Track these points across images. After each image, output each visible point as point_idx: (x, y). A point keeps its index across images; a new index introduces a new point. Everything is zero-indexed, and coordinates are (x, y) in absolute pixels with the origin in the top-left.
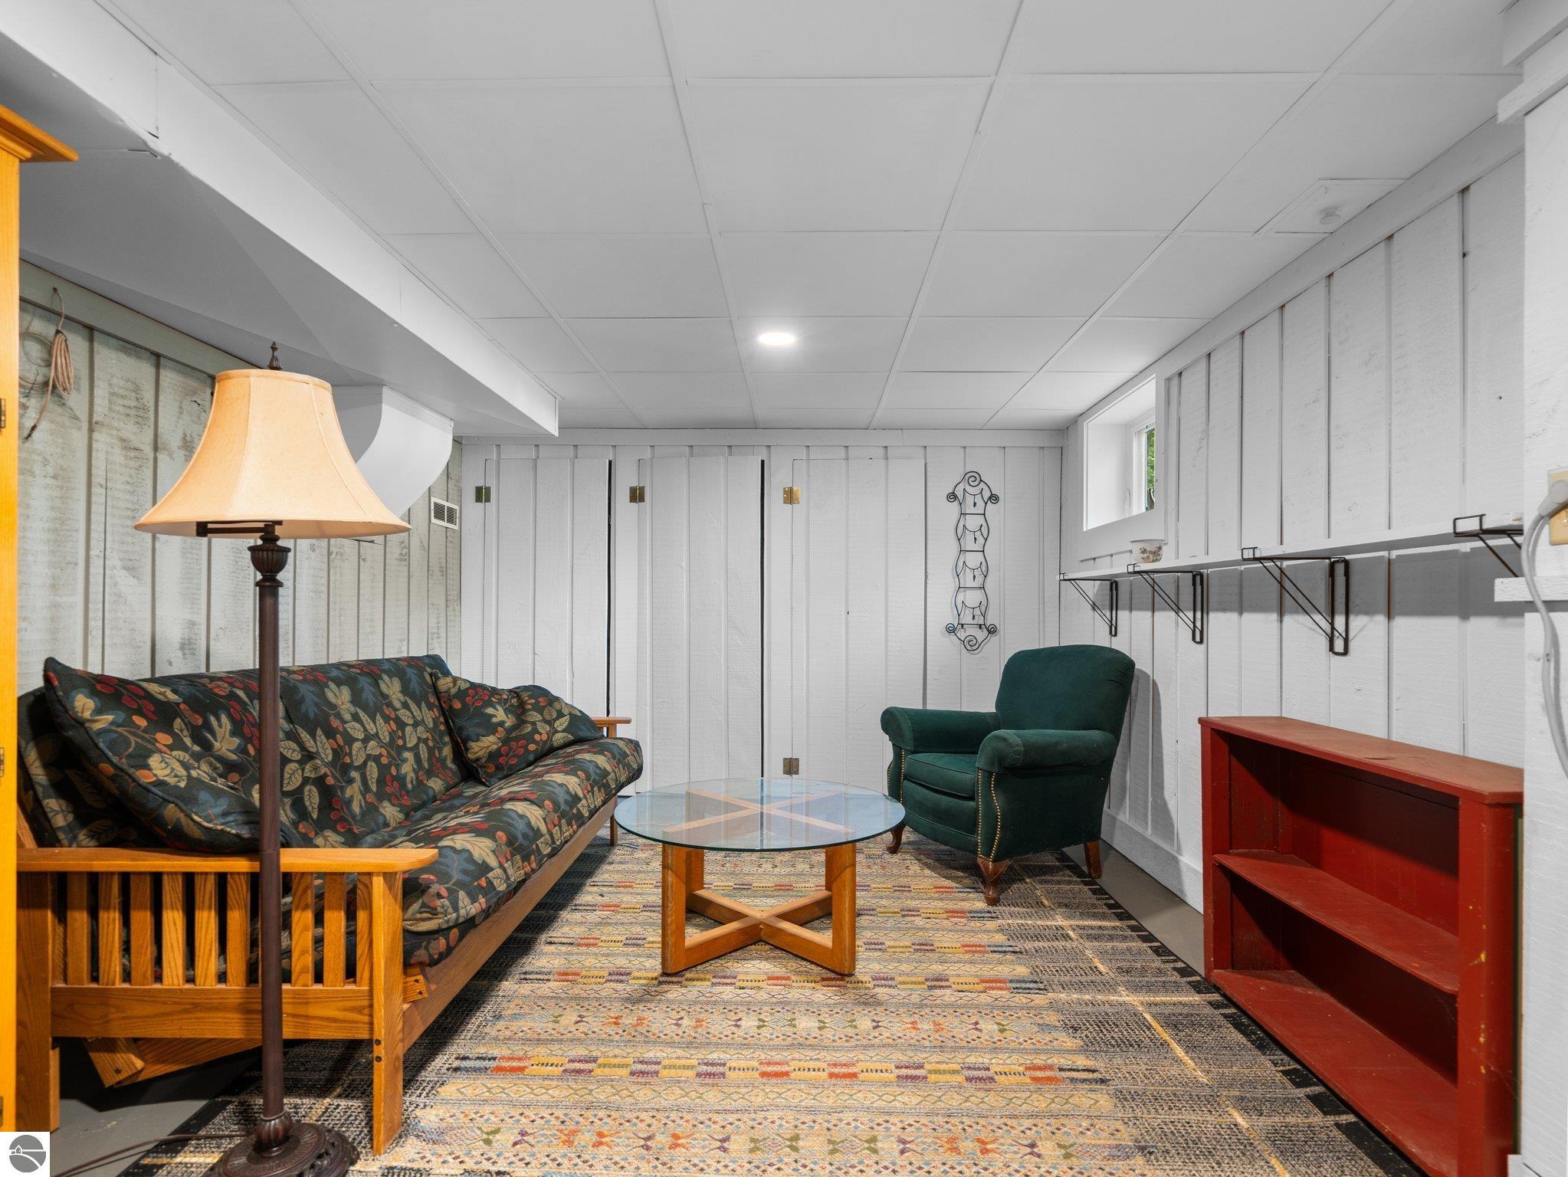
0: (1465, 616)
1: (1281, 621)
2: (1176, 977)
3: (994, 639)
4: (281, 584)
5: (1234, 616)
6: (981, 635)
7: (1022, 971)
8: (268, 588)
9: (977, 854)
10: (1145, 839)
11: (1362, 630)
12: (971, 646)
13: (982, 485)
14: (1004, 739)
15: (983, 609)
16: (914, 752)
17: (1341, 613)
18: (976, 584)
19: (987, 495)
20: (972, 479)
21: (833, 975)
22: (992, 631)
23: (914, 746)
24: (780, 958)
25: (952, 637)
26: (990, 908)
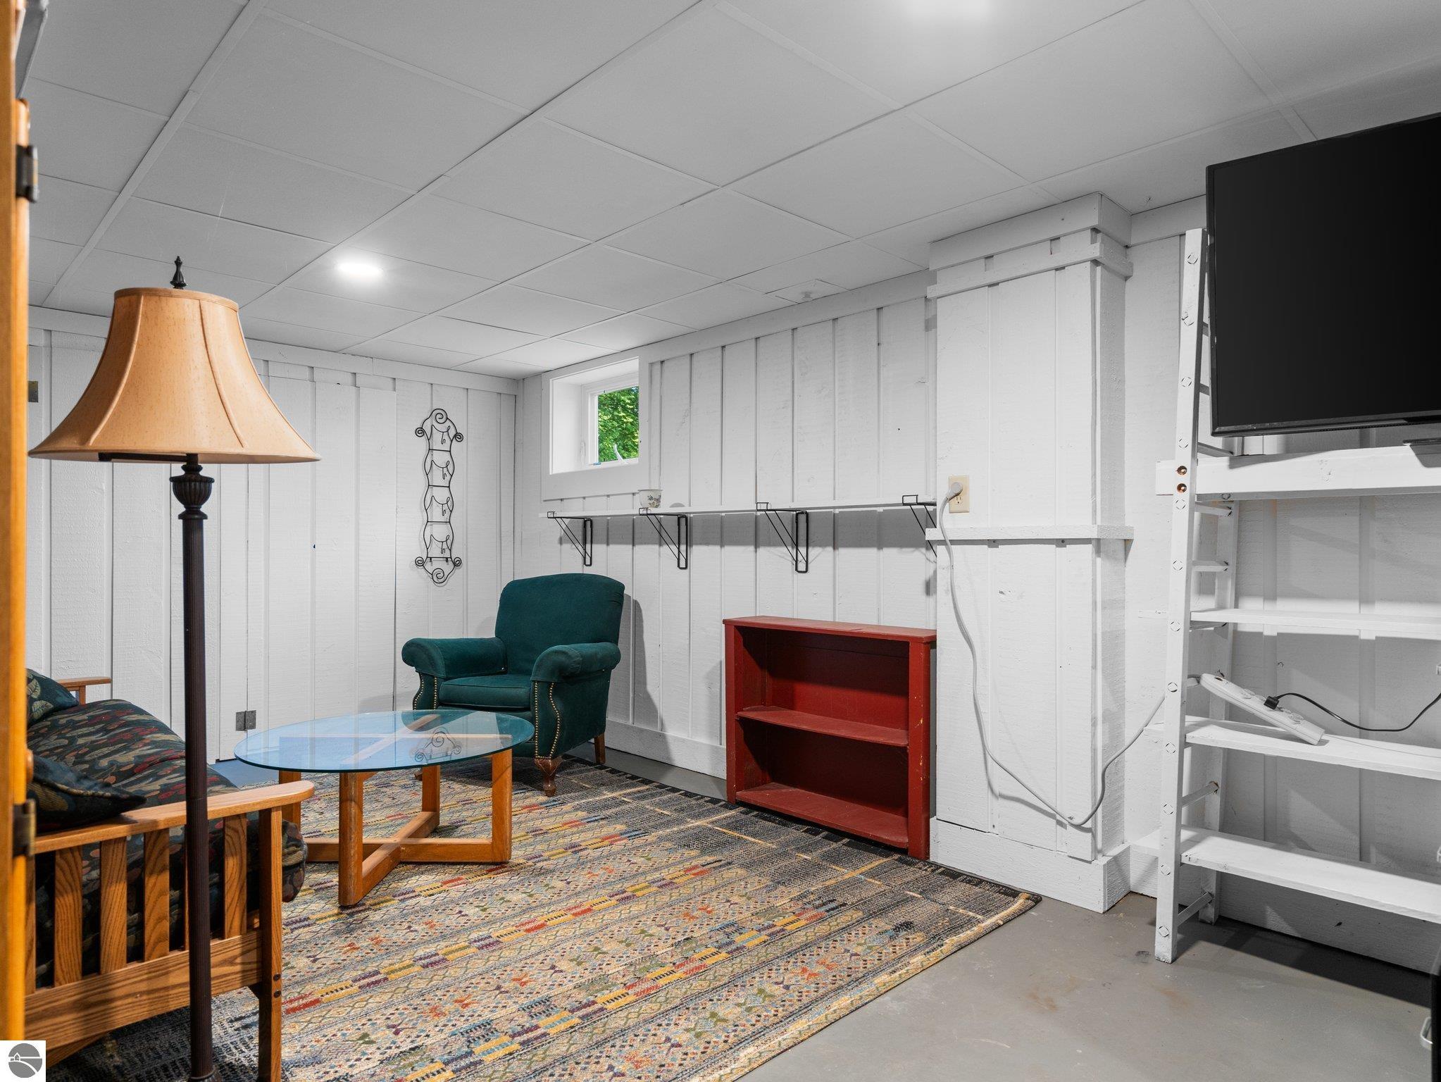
0: (880, 547)
1: (756, 552)
2: (711, 806)
3: (458, 571)
4: (205, 517)
5: (717, 548)
6: (447, 567)
7: (620, 827)
8: (192, 522)
9: (534, 757)
10: (628, 727)
11: (817, 556)
12: (439, 579)
13: (448, 423)
14: (564, 653)
15: (449, 543)
16: (446, 679)
17: (803, 546)
18: (443, 519)
19: (452, 433)
20: (439, 416)
21: (493, 867)
22: (457, 564)
23: (446, 673)
24: (432, 869)
25: (421, 570)
26: (552, 799)
